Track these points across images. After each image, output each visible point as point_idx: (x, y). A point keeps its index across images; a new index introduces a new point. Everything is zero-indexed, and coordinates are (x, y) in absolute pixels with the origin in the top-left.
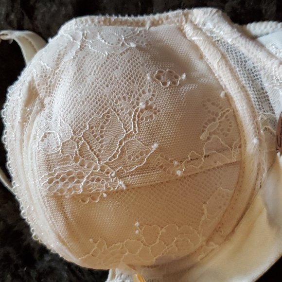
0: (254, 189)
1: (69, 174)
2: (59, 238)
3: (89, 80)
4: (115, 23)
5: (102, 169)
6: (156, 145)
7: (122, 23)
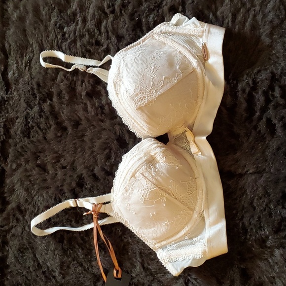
0: (203, 77)
1: (140, 98)
2: (146, 122)
3: (132, 69)
4: (130, 48)
5: (150, 91)
6: (164, 77)
7: (132, 47)
